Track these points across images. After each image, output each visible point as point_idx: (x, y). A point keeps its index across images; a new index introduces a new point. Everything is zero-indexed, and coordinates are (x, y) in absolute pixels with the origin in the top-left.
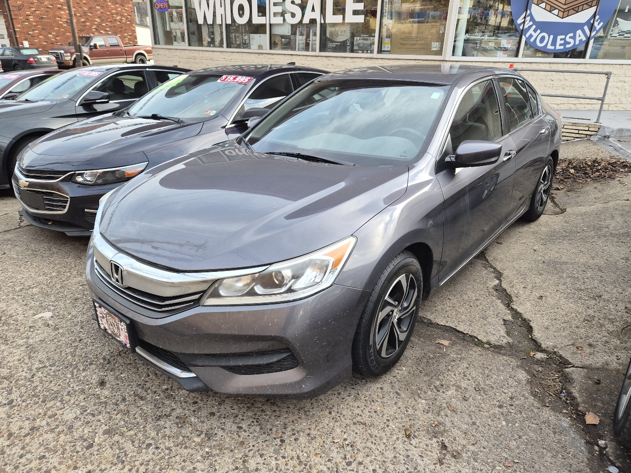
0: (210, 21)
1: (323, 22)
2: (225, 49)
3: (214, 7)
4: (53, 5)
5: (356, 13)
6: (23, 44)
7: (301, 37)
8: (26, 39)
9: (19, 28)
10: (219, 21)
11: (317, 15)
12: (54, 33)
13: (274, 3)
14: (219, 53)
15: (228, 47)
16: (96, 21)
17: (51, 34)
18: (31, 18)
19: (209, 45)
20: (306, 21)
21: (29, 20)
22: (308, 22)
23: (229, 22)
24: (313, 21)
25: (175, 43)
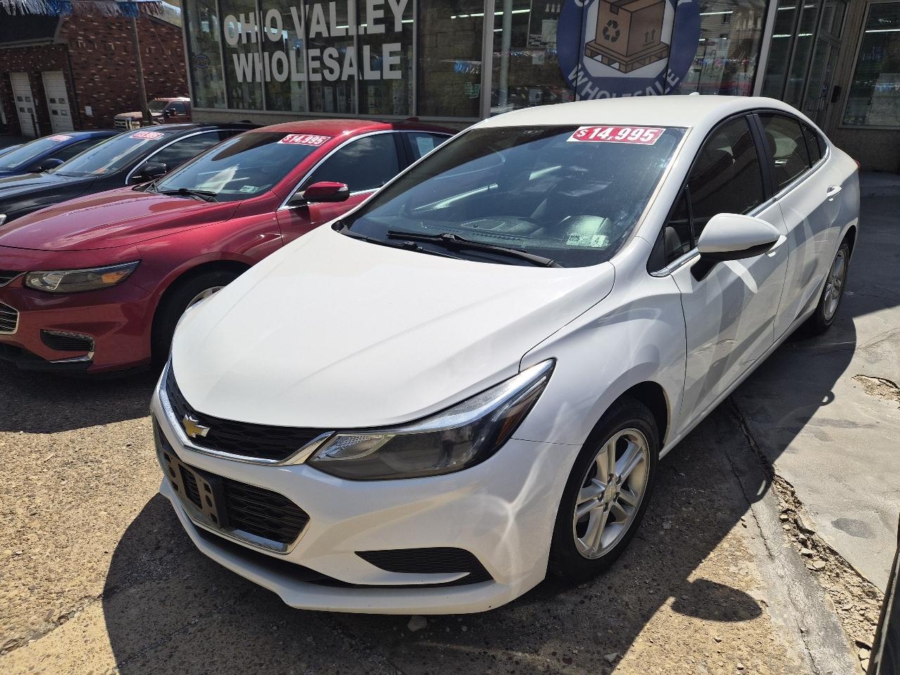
0: (249, 79)
1: (361, 79)
2: (265, 111)
3: (253, 63)
4: (124, 62)
5: (392, 67)
6: (85, 110)
7: (341, 97)
8: (88, 104)
9: (81, 90)
10: (258, 79)
11: (354, 71)
12: (124, 96)
13: (312, 57)
14: (258, 116)
15: (268, 109)
16: (180, 81)
17: (120, 97)
18: (97, 78)
19: (250, 108)
20: (345, 78)
21: (93, 79)
22: (346, 79)
23: (268, 79)
24: (351, 77)
25: (216, 105)
